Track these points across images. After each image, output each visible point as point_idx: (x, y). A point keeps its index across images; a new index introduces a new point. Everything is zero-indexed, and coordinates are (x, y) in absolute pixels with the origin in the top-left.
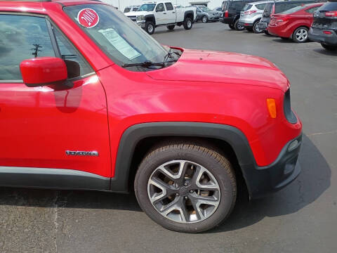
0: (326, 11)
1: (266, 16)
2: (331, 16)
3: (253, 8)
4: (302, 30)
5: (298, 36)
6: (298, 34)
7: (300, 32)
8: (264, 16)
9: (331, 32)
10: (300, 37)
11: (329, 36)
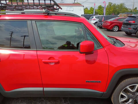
0: (129, 21)
1: (100, 21)
2: (131, 23)
3: (94, 18)
4: (116, 27)
5: (114, 29)
6: (114, 28)
7: (115, 28)
8: (99, 21)
9: (131, 29)
10: (115, 30)
11: (130, 30)
